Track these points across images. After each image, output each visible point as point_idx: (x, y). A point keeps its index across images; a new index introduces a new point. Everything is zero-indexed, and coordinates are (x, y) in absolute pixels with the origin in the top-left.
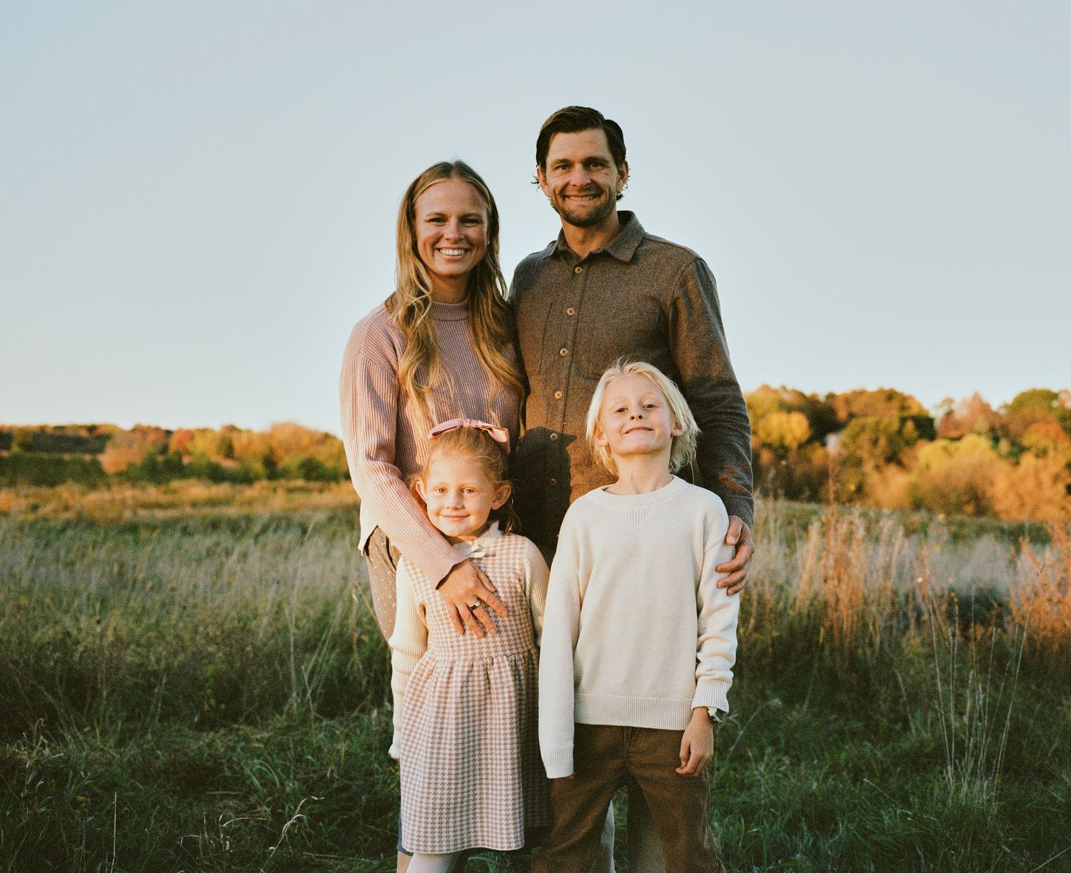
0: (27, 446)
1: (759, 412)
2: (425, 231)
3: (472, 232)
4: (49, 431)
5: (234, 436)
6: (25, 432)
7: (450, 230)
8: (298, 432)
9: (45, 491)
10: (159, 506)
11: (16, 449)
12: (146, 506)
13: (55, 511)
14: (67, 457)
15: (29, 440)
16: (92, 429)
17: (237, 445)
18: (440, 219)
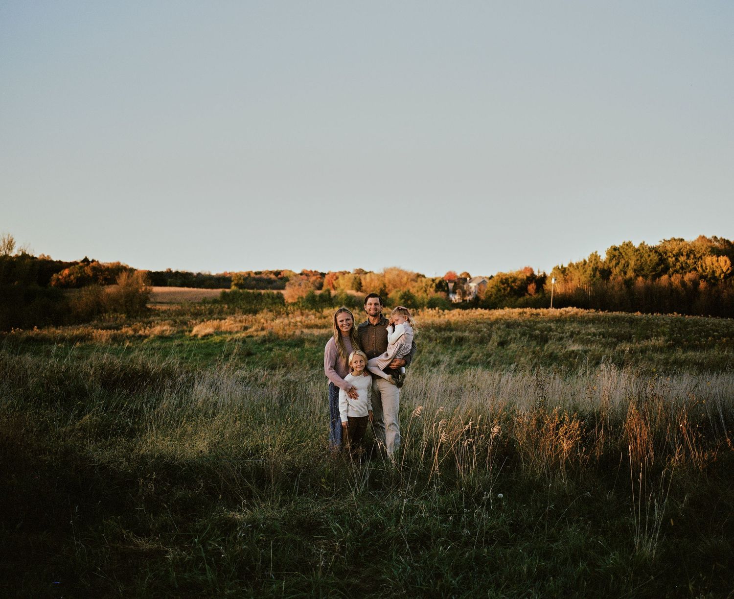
0: (240, 286)
1: (698, 255)
2: (340, 324)
3: (349, 322)
4: (253, 275)
5: (362, 277)
6: (239, 276)
7: (344, 323)
8: (400, 273)
9: (250, 317)
10: (317, 326)
11: (234, 288)
12: (309, 327)
13: (257, 331)
14: (263, 292)
15: (241, 281)
16: (277, 273)
17: (363, 283)
18: (342, 321)
